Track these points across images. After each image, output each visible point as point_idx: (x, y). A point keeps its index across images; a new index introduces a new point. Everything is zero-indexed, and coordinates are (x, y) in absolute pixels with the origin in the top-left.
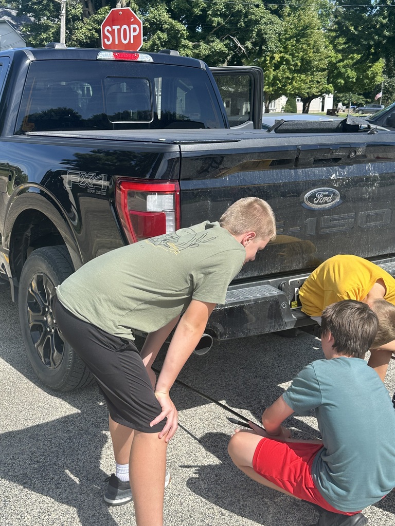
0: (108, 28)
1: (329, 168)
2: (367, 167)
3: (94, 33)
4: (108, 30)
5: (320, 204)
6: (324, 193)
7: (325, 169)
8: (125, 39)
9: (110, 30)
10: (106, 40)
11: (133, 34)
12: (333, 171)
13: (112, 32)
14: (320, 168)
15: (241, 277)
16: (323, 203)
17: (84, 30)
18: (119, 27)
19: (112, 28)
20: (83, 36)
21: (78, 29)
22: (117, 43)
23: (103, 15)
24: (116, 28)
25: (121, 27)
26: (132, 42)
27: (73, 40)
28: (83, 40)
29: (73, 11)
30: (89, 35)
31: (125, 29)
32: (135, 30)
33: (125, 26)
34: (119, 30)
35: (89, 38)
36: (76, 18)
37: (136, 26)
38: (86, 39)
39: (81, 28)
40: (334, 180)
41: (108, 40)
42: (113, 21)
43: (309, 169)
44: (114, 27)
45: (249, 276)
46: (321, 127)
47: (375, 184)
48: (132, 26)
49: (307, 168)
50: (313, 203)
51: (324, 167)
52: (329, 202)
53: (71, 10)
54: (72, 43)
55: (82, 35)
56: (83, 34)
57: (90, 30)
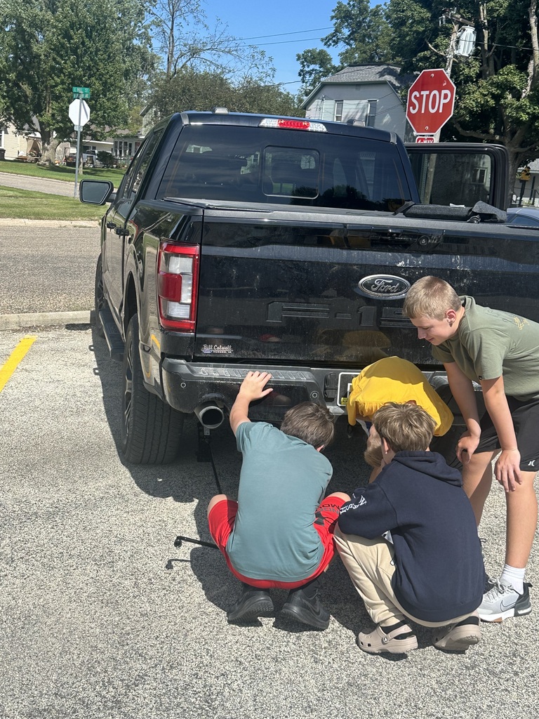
0: (416, 93)
1: (396, 254)
2: (453, 260)
3: (489, 100)
4: (415, 97)
5: (380, 292)
6: (387, 281)
7: (390, 254)
8: (433, 108)
9: (418, 96)
10: (411, 108)
11: (443, 101)
12: (401, 258)
13: (419, 99)
14: (384, 253)
15: (272, 357)
16: (384, 292)
17: (477, 95)
18: (428, 92)
19: (420, 93)
20: (474, 103)
21: (469, 93)
22: (423, 112)
23: (506, 76)
24: (425, 93)
25: (430, 93)
26: (441, 111)
27: (461, 108)
28: (473, 108)
29: (467, 70)
30: (482, 102)
31: (435, 95)
32: (446, 97)
33: (435, 92)
34: (428, 96)
35: (482, 105)
36: (468, 79)
37: (447, 92)
38: (477, 107)
39: (473, 92)
40: (401, 267)
41: (414, 109)
42: (423, 85)
43: (367, 252)
44: (422, 93)
45: (283, 358)
46: (451, 214)
47: (465, 281)
48: (444, 92)
49: (365, 250)
50: (371, 290)
51: (390, 252)
52: (393, 292)
53: (464, 69)
54: (459, 111)
55: (471, 102)
56: (474, 101)
57: (485, 95)
